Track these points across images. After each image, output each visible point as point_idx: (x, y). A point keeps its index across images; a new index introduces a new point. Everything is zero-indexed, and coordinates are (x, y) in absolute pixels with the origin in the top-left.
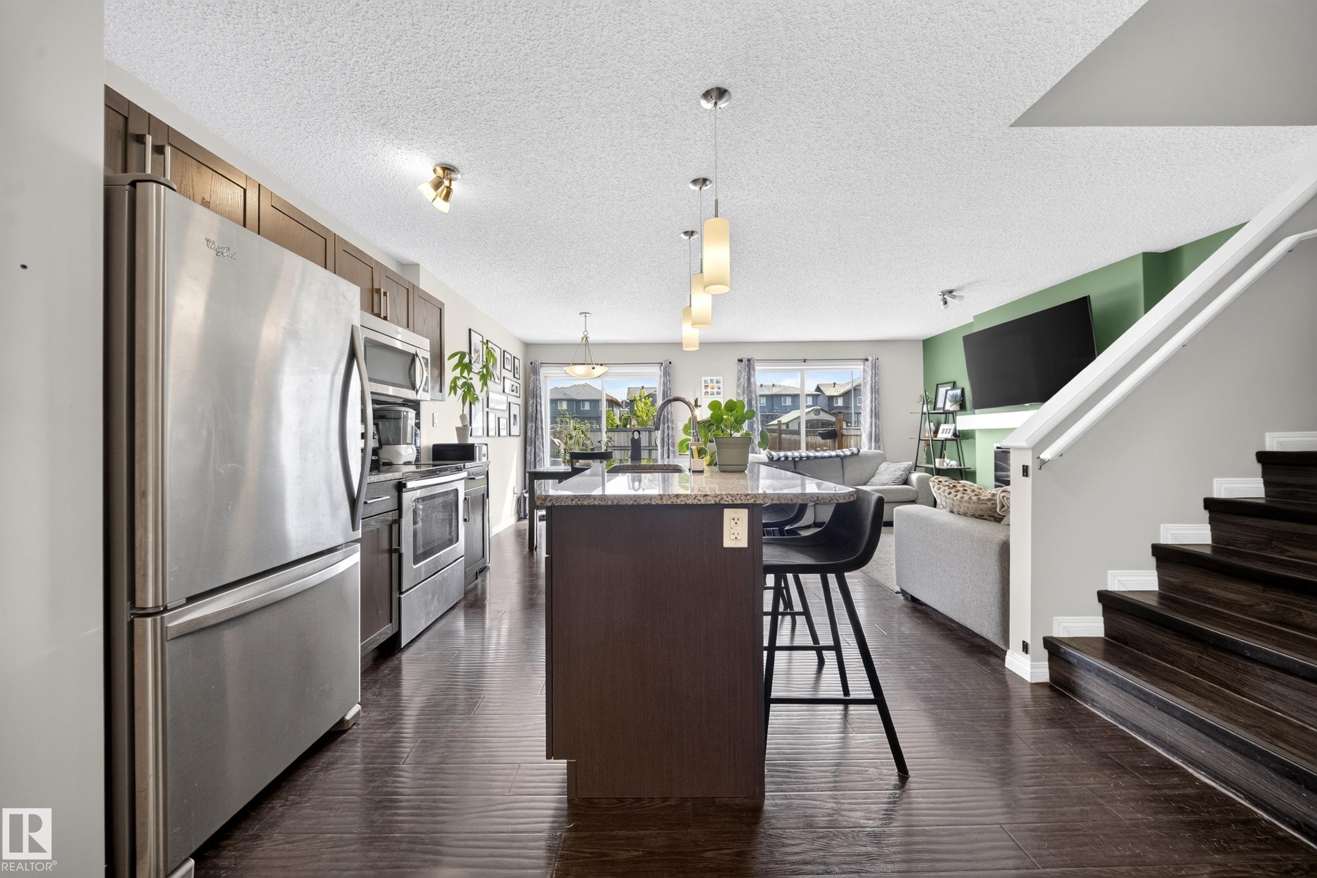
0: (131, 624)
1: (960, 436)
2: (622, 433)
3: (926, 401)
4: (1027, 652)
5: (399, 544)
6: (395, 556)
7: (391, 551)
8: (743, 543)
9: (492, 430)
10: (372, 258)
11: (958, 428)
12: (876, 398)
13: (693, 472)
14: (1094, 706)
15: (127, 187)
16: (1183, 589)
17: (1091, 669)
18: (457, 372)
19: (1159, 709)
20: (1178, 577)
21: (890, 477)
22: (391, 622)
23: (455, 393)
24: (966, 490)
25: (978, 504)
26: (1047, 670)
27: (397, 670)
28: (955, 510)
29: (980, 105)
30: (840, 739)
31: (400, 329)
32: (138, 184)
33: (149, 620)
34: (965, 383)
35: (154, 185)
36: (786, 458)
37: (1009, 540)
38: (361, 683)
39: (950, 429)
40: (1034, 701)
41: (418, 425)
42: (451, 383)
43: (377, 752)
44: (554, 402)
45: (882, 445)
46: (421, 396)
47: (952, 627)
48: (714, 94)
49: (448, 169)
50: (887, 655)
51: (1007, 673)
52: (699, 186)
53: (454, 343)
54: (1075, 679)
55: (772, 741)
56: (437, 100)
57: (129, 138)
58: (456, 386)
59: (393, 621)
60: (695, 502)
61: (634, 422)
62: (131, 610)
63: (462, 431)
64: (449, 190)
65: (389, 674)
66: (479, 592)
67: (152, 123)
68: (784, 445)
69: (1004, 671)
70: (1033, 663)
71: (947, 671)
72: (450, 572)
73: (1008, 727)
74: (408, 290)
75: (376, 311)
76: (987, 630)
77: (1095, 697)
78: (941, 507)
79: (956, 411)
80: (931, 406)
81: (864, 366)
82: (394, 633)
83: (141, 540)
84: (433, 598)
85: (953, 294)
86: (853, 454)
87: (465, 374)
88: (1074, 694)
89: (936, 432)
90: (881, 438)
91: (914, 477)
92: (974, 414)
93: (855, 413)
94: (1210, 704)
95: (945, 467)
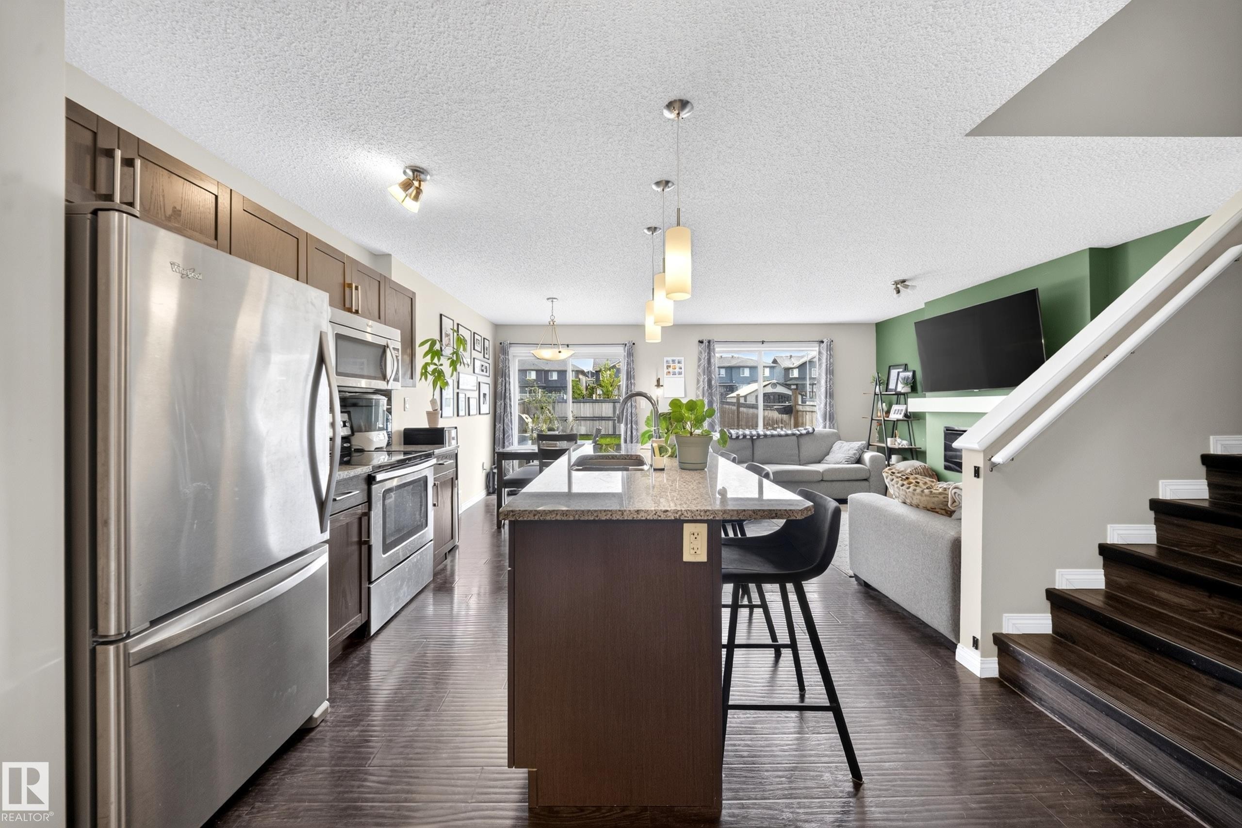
0: (93, 652)
1: (911, 418)
2: (588, 404)
3: (879, 382)
4: (977, 648)
5: (369, 536)
6: (364, 548)
7: (361, 543)
8: (703, 557)
9: (462, 410)
10: (344, 254)
11: (909, 410)
12: (830, 379)
13: (655, 470)
14: (1043, 706)
15: (89, 216)
16: (1128, 589)
17: (1039, 669)
18: (428, 359)
19: (1107, 715)
20: (1124, 578)
21: (844, 455)
22: (360, 612)
23: (426, 379)
24: (918, 483)
25: (930, 497)
26: (997, 666)
27: (366, 660)
28: (908, 501)
29: (936, 117)
30: (794, 740)
31: (371, 322)
32: (100, 213)
33: (112, 648)
34: (915, 364)
35: (117, 214)
36: (745, 436)
37: (960, 537)
38: (330, 674)
39: (902, 410)
40: (983, 699)
41: (389, 411)
42: (422, 369)
43: (343, 752)
44: (523, 372)
45: (836, 424)
46: (392, 386)
47: (904, 615)
48: (677, 105)
49: (418, 172)
50: (842, 646)
51: (957, 666)
52: (662, 188)
53: (425, 330)
54: (1024, 677)
55: (730, 741)
56: (406, 109)
57: (97, 153)
58: (426, 371)
59: (363, 611)
60: (655, 517)
61: (599, 392)
62: (93, 637)
63: (432, 415)
64: (419, 191)
65: (358, 665)
66: (448, 572)
67: (121, 135)
68: (743, 423)
69: (955, 665)
70: (983, 659)
71: (900, 664)
72: (419, 557)
73: (958, 726)
74: (379, 282)
75: (348, 305)
76: (939, 622)
77: (1044, 697)
78: (894, 497)
79: (907, 393)
80: (883, 387)
81: (820, 346)
82: (363, 622)
83: (103, 568)
84: (402, 585)
85: (906, 283)
86: (808, 433)
87: (436, 360)
88: (1023, 690)
89: (888, 412)
90: (835, 416)
91: (867, 456)
92: (925, 397)
93: (810, 384)
94: (1157, 712)
95: (896, 446)
